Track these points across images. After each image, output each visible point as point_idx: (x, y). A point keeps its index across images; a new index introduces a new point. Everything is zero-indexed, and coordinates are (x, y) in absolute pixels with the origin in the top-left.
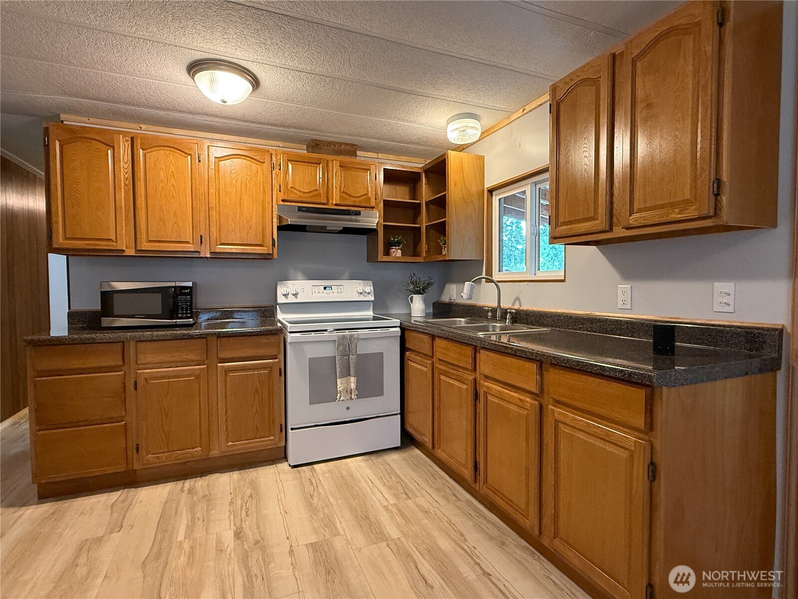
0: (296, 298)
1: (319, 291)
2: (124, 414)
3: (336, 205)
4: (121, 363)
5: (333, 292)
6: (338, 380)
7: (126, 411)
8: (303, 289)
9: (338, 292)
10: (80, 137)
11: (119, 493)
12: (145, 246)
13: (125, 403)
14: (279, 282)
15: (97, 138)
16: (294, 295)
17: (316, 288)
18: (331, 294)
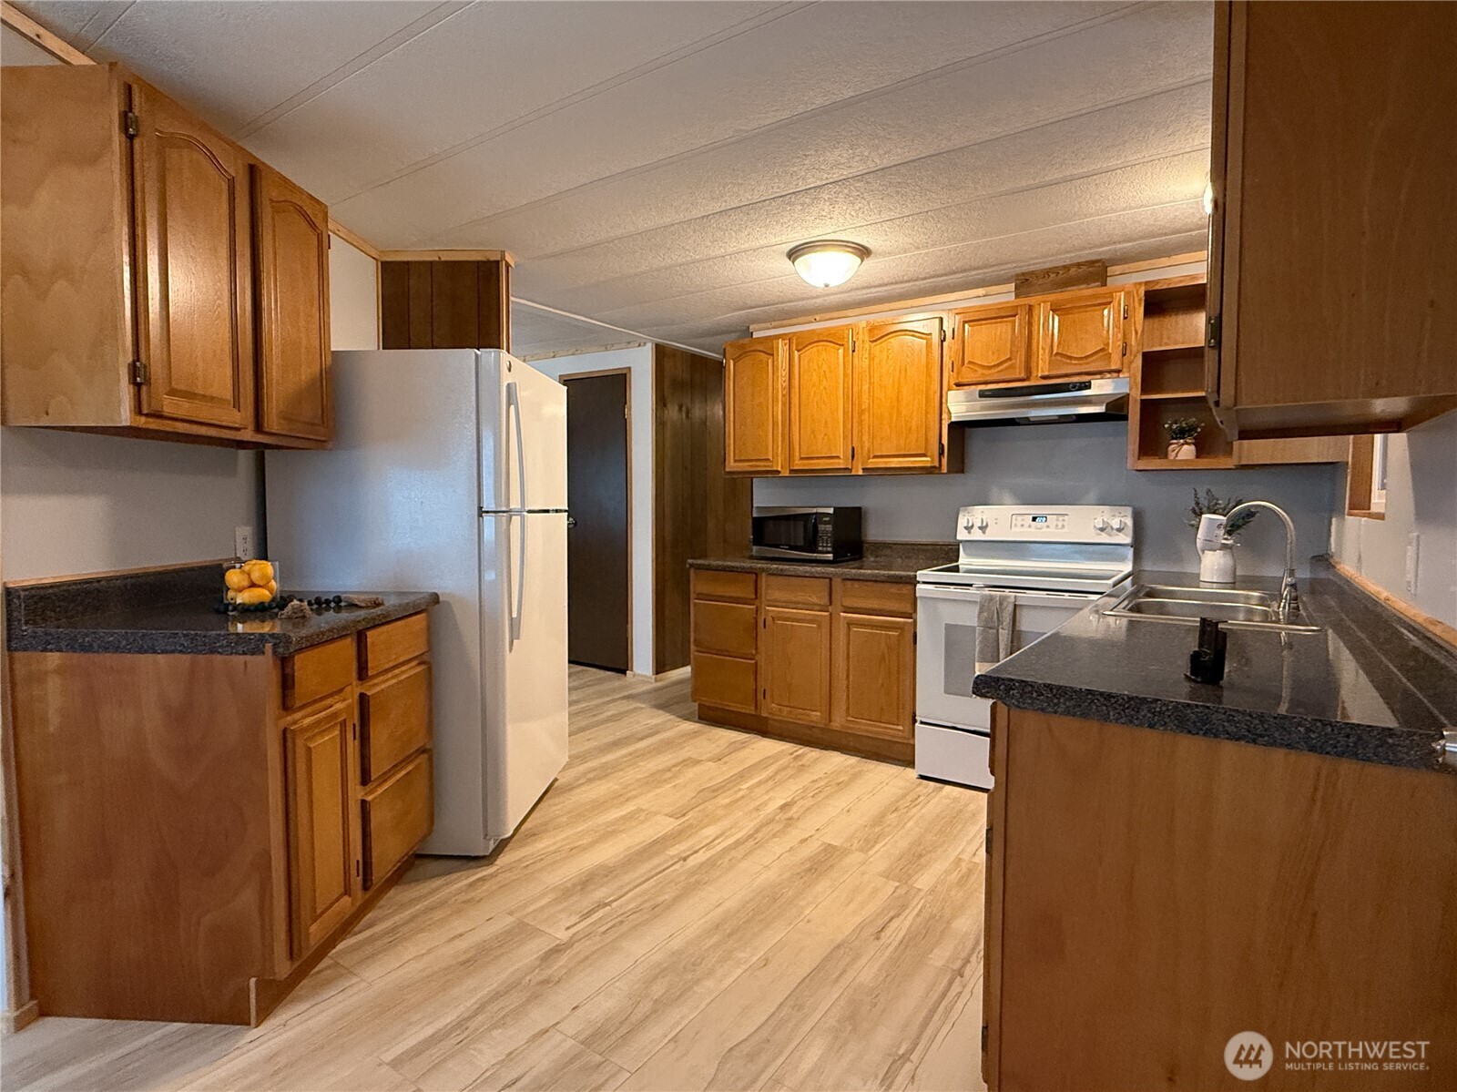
0: (984, 533)
1: (1023, 523)
2: (754, 652)
3: (1044, 378)
4: (754, 597)
5: (1048, 527)
6: (977, 664)
7: (756, 649)
8: (996, 519)
9: (1057, 525)
10: (749, 352)
11: (747, 735)
12: (798, 465)
13: (756, 640)
14: (962, 509)
15: (760, 349)
16: (980, 528)
17: (1020, 518)
18: (1044, 530)
